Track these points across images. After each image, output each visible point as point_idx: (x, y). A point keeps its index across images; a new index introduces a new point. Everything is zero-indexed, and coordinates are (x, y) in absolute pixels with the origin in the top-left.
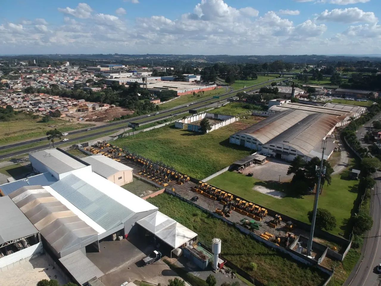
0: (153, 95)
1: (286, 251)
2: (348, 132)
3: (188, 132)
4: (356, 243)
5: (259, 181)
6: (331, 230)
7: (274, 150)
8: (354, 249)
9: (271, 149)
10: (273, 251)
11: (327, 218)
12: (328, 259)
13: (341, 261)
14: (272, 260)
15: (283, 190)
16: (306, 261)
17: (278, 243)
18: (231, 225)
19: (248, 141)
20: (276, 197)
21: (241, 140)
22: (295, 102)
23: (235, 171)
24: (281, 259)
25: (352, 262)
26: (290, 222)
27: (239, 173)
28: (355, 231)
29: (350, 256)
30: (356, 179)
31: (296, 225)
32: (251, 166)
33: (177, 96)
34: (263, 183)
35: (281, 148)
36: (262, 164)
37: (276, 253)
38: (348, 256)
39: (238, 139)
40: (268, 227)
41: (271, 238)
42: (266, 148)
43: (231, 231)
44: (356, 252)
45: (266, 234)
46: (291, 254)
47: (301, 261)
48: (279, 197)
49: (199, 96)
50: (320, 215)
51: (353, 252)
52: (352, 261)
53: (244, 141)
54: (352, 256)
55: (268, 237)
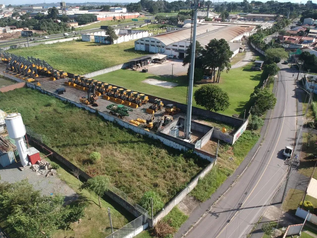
0: (72, 20)
1: (156, 135)
2: (254, 37)
3: (94, 44)
4: (254, 123)
5: (152, 76)
6: (222, 110)
7: (176, 50)
8: (252, 131)
9: (173, 49)
10: (139, 137)
11: (217, 95)
12: (212, 142)
13: (231, 145)
14: (133, 148)
15: (177, 81)
16: (180, 146)
17: (149, 129)
18: (94, 113)
19: (152, 45)
20: (166, 87)
21: (146, 45)
22: (208, 21)
23: (130, 69)
24: (146, 146)
25: (246, 145)
26: (171, 105)
27: (133, 70)
28: (254, 110)
29: (245, 138)
30: (259, 70)
31: (179, 109)
32: (149, 65)
33: (96, 20)
34: (157, 77)
35: (183, 47)
36: (162, 63)
37: (143, 140)
38: (242, 138)
39: (142, 44)
40: (144, 114)
41: (143, 124)
42: (169, 49)
43: (91, 119)
44: (253, 134)
45: (137, 120)
46: (162, 139)
47: (174, 147)
48: (169, 87)
49: (119, 21)
50: (208, 91)
51: (249, 134)
52: (247, 143)
53: (148, 45)
54: (247, 138)
55: (139, 123)
